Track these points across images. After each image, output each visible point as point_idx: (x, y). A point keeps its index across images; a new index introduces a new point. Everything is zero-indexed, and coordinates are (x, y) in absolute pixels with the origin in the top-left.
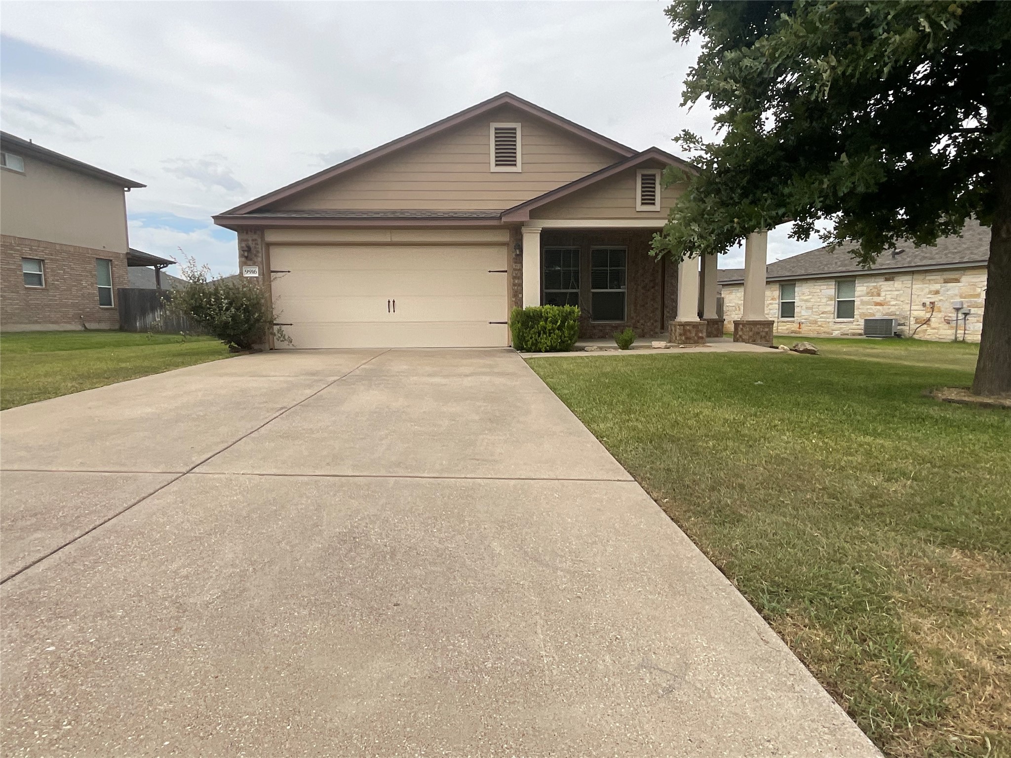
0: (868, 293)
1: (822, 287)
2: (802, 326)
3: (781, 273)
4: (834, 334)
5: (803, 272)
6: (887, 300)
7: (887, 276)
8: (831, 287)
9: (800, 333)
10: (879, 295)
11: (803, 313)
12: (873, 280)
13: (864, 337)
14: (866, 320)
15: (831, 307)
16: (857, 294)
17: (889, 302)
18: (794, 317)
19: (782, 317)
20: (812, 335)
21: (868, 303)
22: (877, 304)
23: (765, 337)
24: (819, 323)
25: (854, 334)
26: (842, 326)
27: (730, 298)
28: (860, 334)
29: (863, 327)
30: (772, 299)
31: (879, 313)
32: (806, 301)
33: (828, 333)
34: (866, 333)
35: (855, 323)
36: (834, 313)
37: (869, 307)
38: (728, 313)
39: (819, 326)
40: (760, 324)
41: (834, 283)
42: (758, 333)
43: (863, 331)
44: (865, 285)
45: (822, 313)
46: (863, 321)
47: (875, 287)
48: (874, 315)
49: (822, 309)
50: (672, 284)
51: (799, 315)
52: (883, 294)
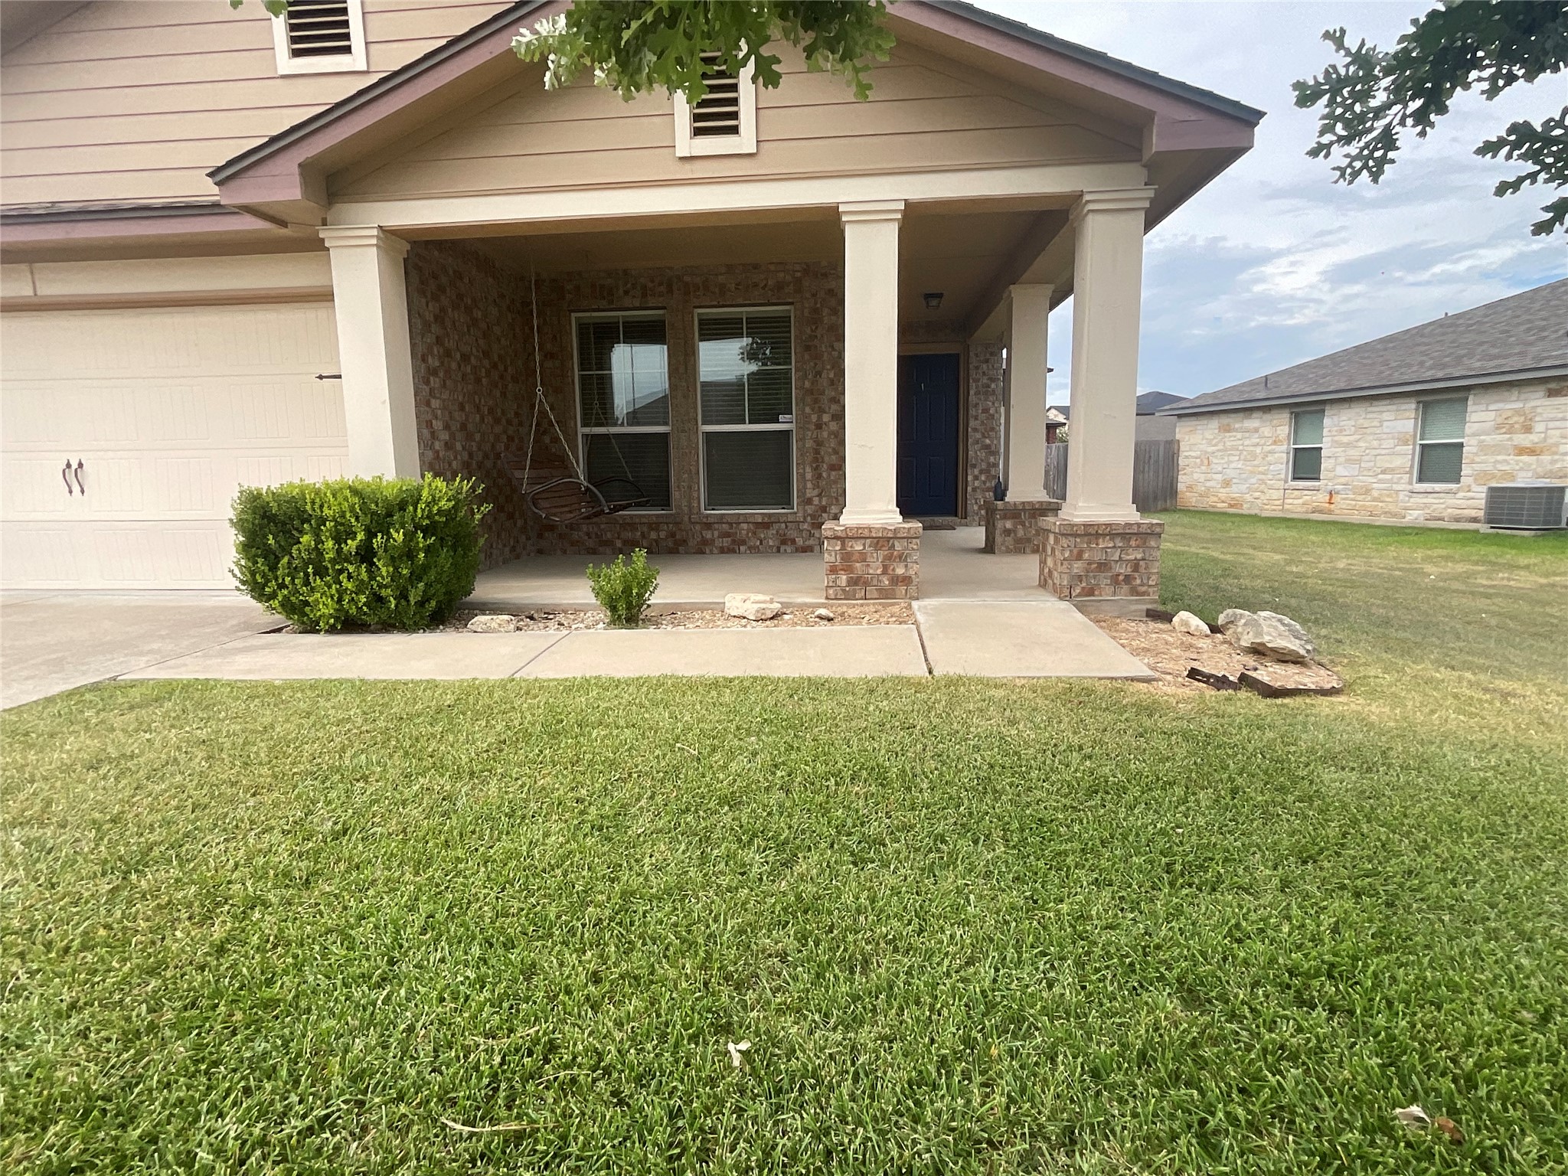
0: (1498, 427)
1: (1385, 416)
2: (1336, 498)
3: (1295, 389)
4: (1408, 518)
5: (1342, 385)
6: (1550, 441)
7: (1553, 385)
8: (1407, 414)
9: (1330, 512)
10: (1528, 429)
11: (1340, 470)
12: (1515, 392)
13: (1484, 528)
14: (1492, 490)
15: (1406, 458)
16: (1469, 428)
17: (1557, 445)
18: (1318, 479)
19: (1295, 479)
20: (1356, 518)
21: (1497, 449)
22: (1521, 451)
23: (1128, 579)
24: (1375, 494)
25: (1457, 520)
26: (1430, 499)
27: (1192, 441)
28: (1475, 520)
29: (1482, 503)
30: (1275, 443)
31: (1525, 475)
32: (1348, 445)
33: (1395, 515)
34: (1491, 519)
35: (1461, 495)
36: (1411, 473)
37: (1499, 458)
38: (1188, 470)
39: (1374, 500)
40: (1113, 536)
41: (1414, 406)
42: (1103, 566)
43: (1481, 514)
44: (1492, 407)
45: (1383, 472)
46: (1484, 489)
47: (1517, 412)
48: (1513, 478)
49: (1384, 462)
50: (986, 411)
51: (1331, 475)
52: (1539, 427)
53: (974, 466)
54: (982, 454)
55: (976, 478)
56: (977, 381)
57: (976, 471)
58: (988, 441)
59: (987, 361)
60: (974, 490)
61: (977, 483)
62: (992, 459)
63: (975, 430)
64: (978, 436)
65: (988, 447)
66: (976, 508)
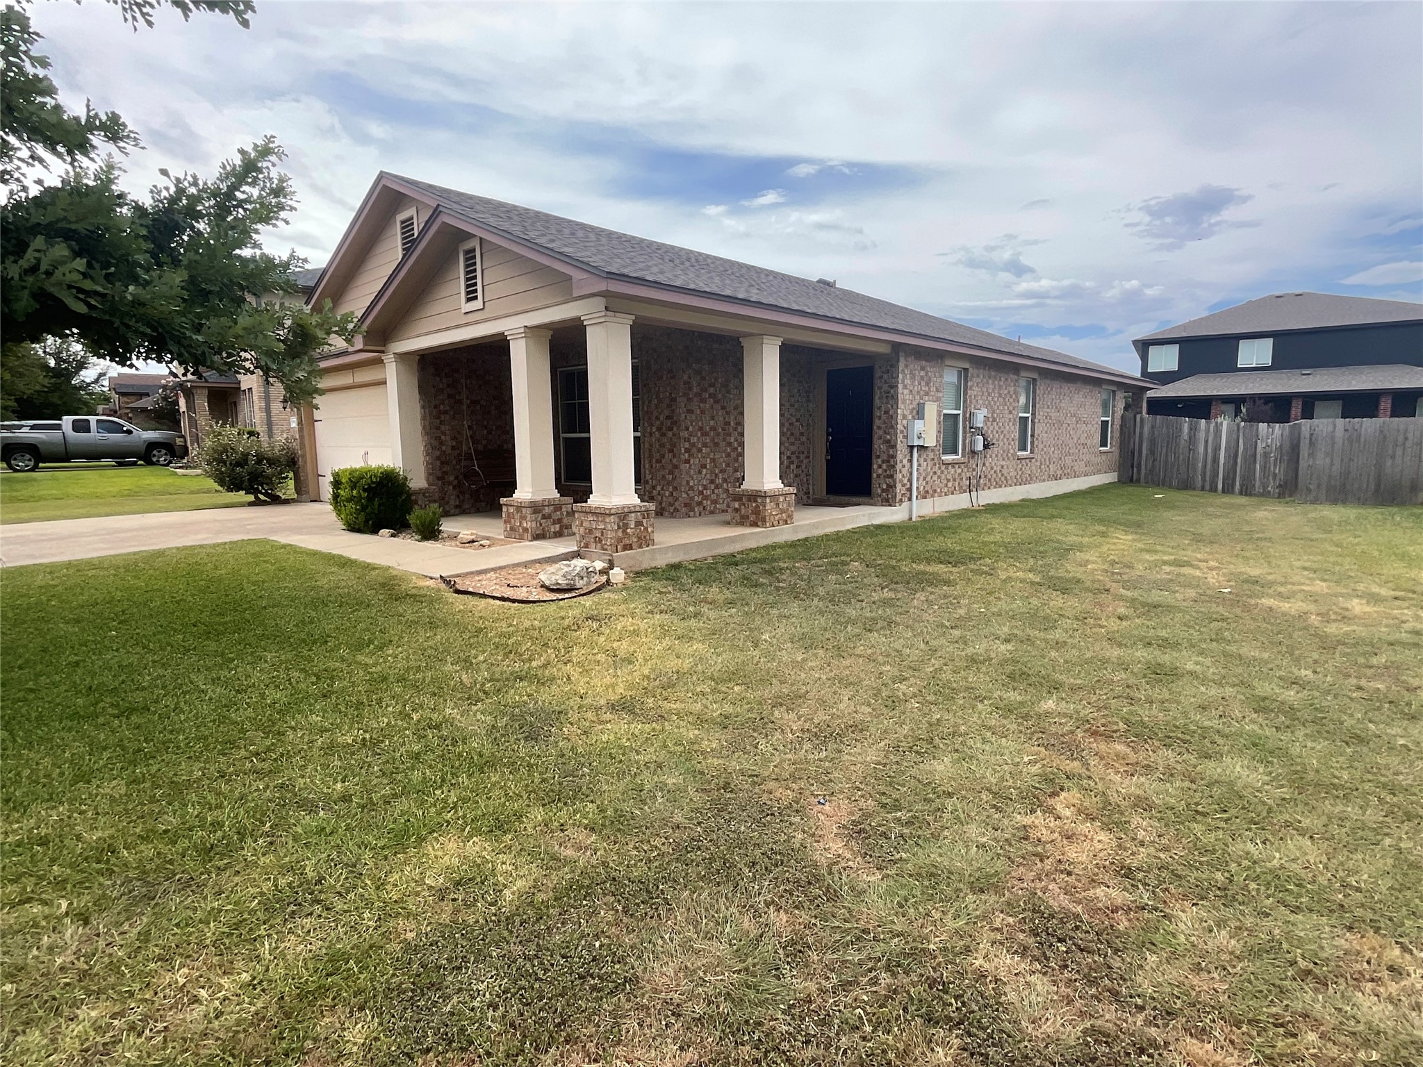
23: (600, 540)
40: (592, 514)
42: (591, 531)
53: (878, 457)
54: (883, 447)
55: (880, 467)
56: (880, 388)
57: (880, 461)
58: (888, 437)
59: (888, 372)
60: (878, 476)
61: (880, 471)
62: (891, 452)
63: (879, 428)
64: (881, 432)
65: (888, 441)
66: (879, 491)
